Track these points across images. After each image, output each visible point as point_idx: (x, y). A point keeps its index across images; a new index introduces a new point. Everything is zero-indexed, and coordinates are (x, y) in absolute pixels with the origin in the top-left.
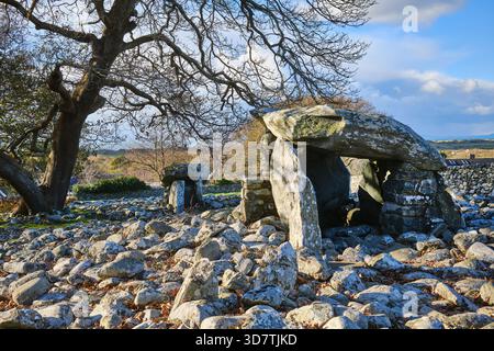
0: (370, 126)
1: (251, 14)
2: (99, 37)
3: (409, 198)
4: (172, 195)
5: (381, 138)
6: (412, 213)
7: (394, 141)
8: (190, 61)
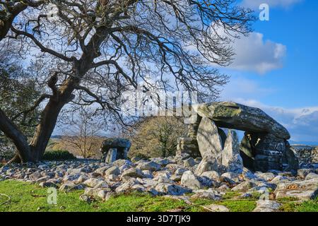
0: (253, 113)
1: (165, 54)
2: (78, 58)
3: (271, 152)
4: (108, 156)
5: (258, 119)
6: (273, 160)
7: (265, 121)
8: (127, 77)
